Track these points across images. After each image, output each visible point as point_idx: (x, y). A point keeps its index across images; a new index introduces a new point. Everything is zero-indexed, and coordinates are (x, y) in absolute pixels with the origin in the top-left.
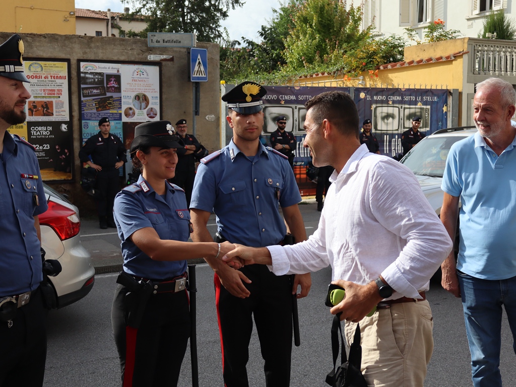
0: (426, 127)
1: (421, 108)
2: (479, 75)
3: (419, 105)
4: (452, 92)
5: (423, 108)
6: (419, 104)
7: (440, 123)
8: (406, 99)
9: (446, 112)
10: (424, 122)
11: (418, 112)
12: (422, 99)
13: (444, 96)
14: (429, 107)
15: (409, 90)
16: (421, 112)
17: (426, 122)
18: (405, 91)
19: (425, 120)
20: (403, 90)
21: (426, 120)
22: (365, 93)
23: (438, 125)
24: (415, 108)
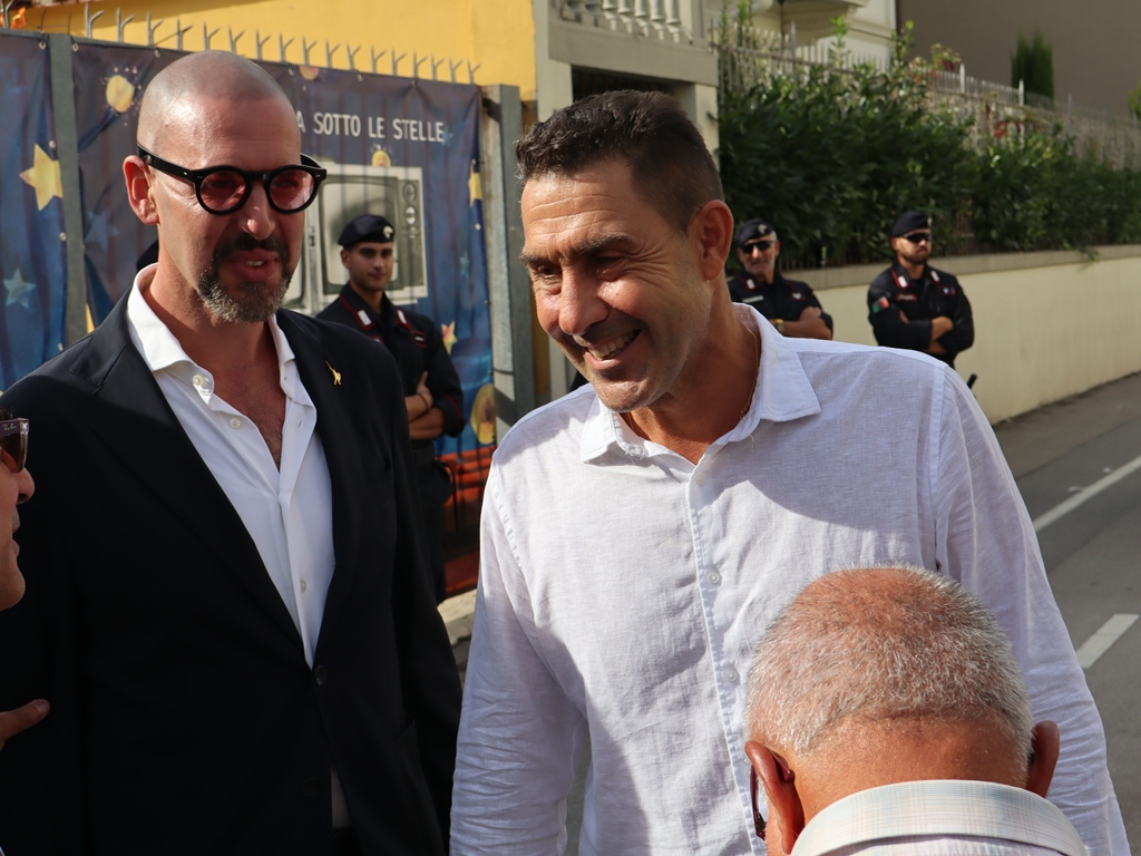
0: (412, 283)
1: (387, 182)
2: (576, 26)
3: (380, 164)
4: (495, 98)
5: (395, 179)
6: (379, 155)
7: (464, 261)
8: (323, 127)
9: (478, 202)
10: (405, 256)
11: (377, 201)
12: (388, 130)
13: (470, 121)
14: (415, 174)
15: (330, 76)
16: (387, 201)
17: (411, 256)
18: (317, 80)
19: (404, 240)
20: (309, 75)
21: (410, 243)
22: (131, 78)
23: (457, 265)
24: (365, 179)
